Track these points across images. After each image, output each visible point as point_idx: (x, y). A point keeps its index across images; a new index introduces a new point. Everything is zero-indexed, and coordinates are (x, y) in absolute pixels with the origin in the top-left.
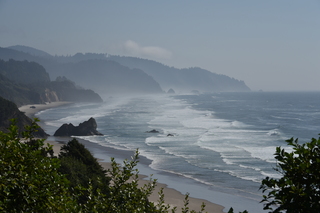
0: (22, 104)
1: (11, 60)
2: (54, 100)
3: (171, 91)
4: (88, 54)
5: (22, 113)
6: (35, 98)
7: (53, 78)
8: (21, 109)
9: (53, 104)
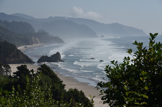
0: (20, 46)
1: (13, 22)
2: (37, 43)
3: (102, 36)
4: (56, 17)
5: (19, 50)
6: (27, 42)
7: (36, 31)
8: (19, 48)
9: (37, 44)
